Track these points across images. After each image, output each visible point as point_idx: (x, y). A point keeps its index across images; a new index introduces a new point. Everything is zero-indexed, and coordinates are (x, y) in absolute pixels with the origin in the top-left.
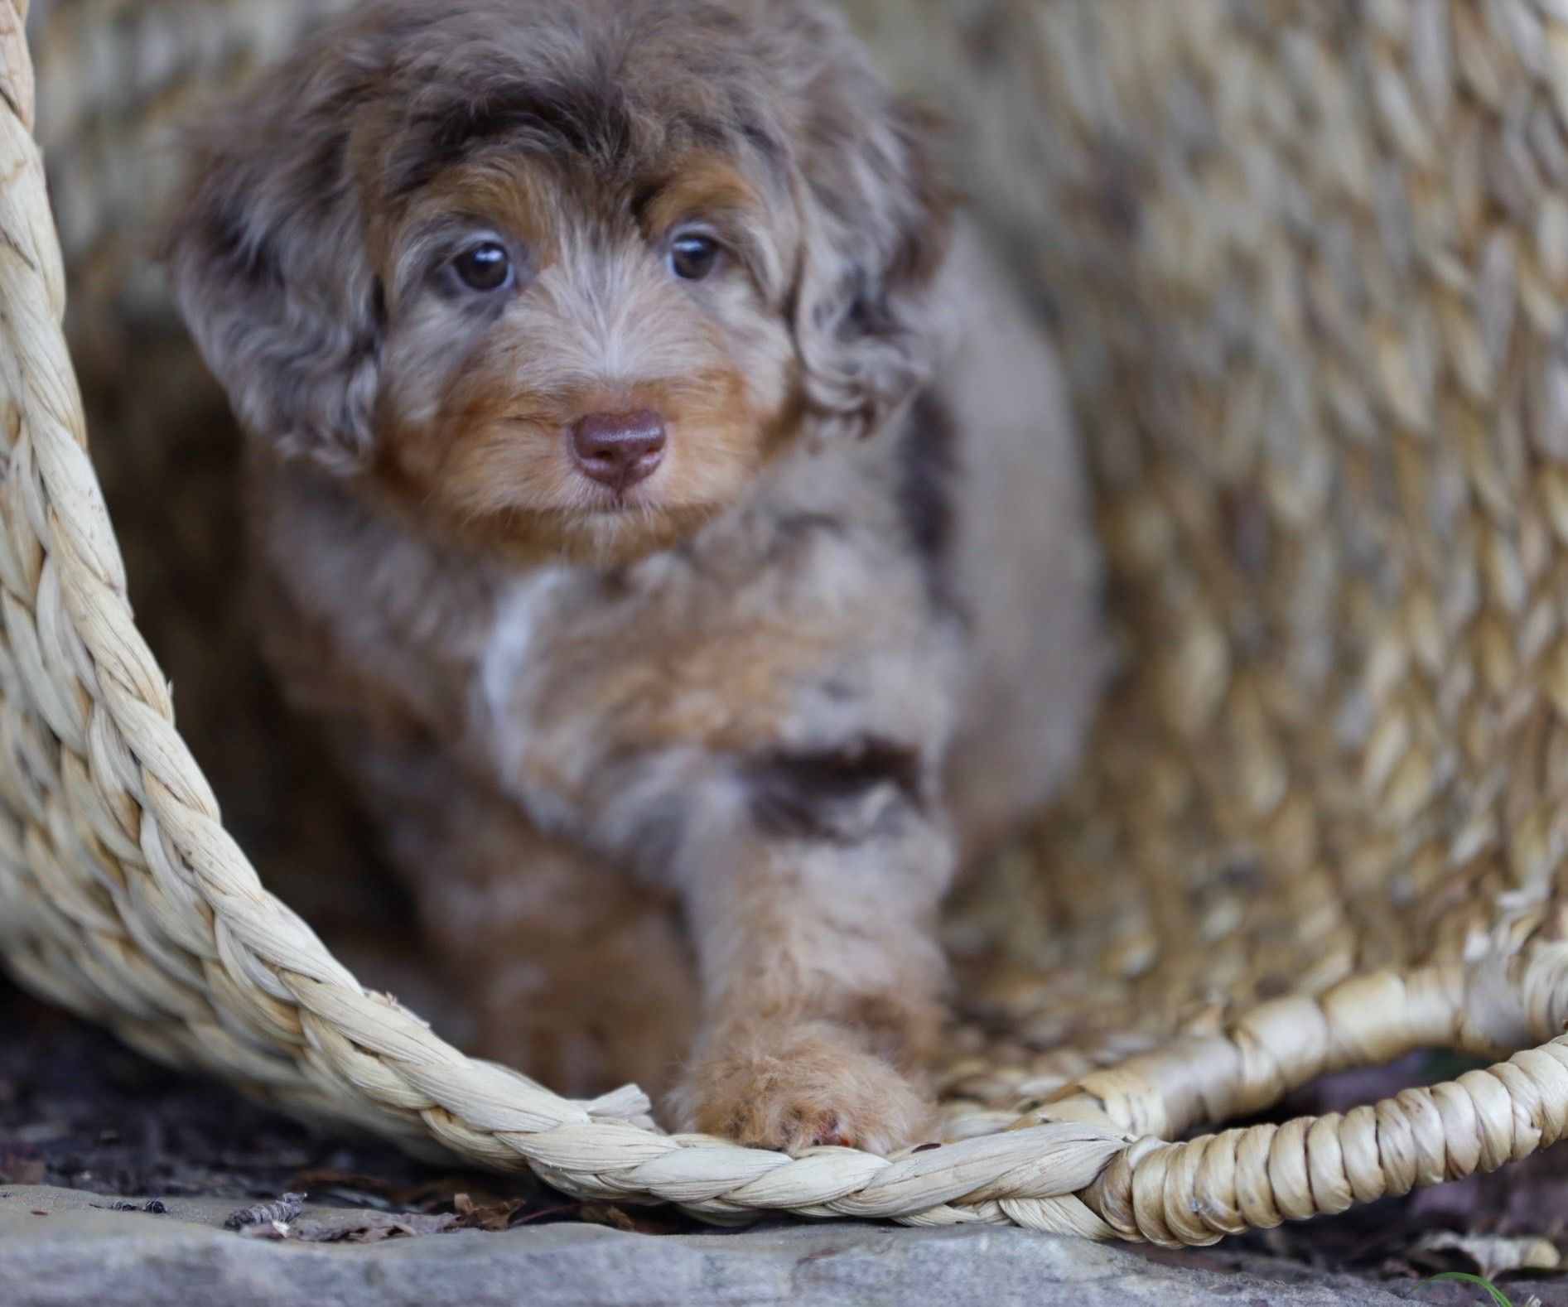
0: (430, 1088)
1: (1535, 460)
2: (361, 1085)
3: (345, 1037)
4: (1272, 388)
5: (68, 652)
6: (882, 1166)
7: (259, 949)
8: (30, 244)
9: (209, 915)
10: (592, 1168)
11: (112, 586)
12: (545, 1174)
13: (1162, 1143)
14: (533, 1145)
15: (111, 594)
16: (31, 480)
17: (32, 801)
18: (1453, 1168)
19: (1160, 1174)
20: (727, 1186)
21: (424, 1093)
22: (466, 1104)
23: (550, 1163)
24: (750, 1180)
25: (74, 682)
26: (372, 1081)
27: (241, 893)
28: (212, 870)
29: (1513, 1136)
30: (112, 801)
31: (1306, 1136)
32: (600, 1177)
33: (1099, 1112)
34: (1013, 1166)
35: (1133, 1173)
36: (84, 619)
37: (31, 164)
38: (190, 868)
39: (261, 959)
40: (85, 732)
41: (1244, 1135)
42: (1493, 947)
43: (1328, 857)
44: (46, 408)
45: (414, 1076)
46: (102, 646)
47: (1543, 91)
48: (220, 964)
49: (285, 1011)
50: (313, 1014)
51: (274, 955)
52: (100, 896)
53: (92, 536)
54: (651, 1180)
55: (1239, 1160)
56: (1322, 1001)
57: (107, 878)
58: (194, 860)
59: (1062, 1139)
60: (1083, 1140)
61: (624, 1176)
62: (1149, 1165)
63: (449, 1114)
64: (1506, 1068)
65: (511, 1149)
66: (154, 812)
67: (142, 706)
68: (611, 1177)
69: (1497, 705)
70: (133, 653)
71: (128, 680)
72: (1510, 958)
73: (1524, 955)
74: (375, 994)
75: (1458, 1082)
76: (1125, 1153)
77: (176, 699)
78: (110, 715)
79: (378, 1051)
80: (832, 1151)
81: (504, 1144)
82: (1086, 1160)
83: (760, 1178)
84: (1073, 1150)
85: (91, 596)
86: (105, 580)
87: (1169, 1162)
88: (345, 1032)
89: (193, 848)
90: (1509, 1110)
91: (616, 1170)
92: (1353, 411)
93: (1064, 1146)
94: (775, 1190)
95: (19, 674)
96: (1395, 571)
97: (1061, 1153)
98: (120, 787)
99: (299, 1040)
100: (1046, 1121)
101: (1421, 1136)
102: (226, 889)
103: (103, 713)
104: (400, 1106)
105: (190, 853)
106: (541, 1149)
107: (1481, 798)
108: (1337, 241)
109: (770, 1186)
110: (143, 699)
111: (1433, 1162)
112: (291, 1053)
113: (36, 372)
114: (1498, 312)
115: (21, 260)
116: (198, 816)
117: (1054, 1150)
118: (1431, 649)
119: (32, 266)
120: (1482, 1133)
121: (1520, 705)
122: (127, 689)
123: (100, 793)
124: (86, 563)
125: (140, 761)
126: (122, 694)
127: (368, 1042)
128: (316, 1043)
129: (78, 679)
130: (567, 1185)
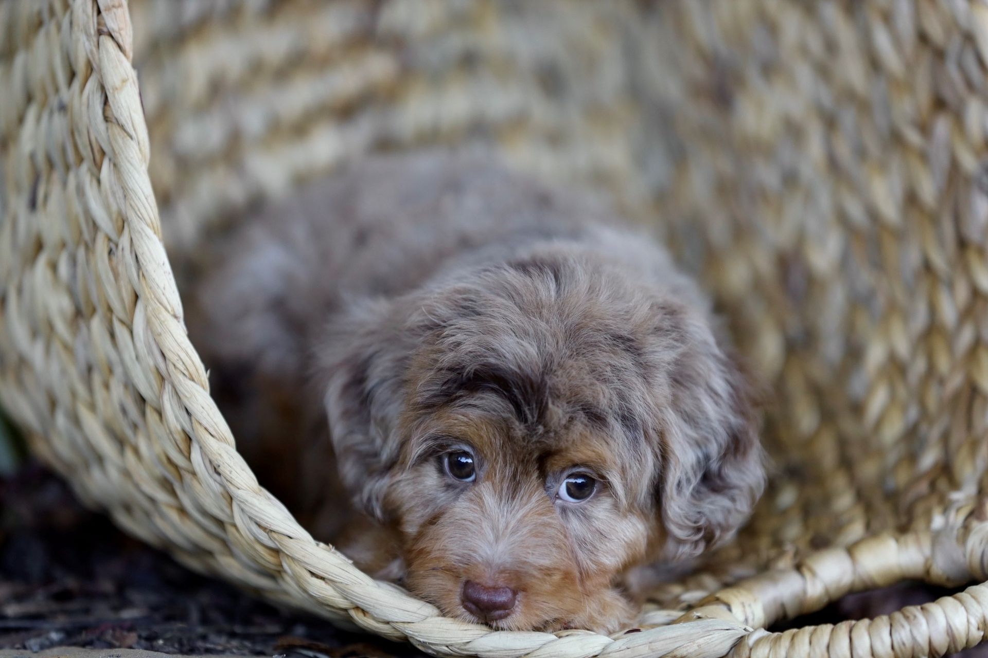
0: (354, 598)
1: (962, 244)
2: (314, 595)
3: (305, 569)
4: (809, 198)
5: (150, 352)
6: (608, 642)
7: (258, 520)
8: (130, 125)
9: (229, 500)
10: (445, 643)
11: (175, 317)
12: (419, 645)
13: (766, 633)
14: (412, 630)
15: (175, 321)
16: (130, 257)
17: (129, 432)
18: (934, 652)
19: (767, 650)
20: (521, 653)
21: (351, 601)
22: (374, 607)
23: (422, 640)
24: (534, 649)
25: (154, 370)
26: (321, 593)
27: (248, 488)
28: (231, 475)
29: (968, 635)
30: (175, 436)
31: (851, 631)
32: (450, 647)
33: (728, 612)
34: (683, 643)
35: (751, 649)
36: (160, 335)
37: (131, 80)
38: (219, 474)
39: (259, 525)
40: (160, 397)
41: (815, 630)
42: (947, 522)
43: (846, 463)
44: (139, 217)
45: (344, 591)
46: (170, 350)
47: (969, 38)
48: (235, 526)
49: (273, 554)
50: (287, 556)
51: (266, 523)
52: (167, 485)
53: (164, 288)
54: (479, 650)
55: (812, 645)
56: (850, 550)
57: (171, 476)
58: (221, 470)
59: (710, 629)
60: (722, 630)
61: (463, 647)
62: (760, 645)
63: (364, 612)
64: (963, 595)
65: (399, 631)
66: (199, 442)
67: (192, 383)
68: (455, 648)
69: (942, 382)
70: (187, 354)
71: (184, 369)
72: (958, 530)
73: (966, 528)
74: (322, 545)
75: (937, 603)
76: (746, 638)
77: (211, 380)
78: (174, 387)
79: (323, 576)
80: (580, 633)
81: (395, 628)
82: (724, 641)
83: (540, 648)
84: (717, 636)
85: (164, 322)
86: (172, 313)
87: (772, 644)
88: (306, 566)
89: (221, 463)
90: (965, 620)
91: (457, 644)
92: (856, 211)
93: (711, 633)
94: (548, 655)
95: (122, 362)
96: (881, 301)
97: (710, 637)
98: (179, 428)
99: (279, 569)
100: (699, 618)
101: (916, 633)
102: (239, 486)
103: (170, 387)
104: (336, 607)
105: (219, 466)
106: (416, 632)
107: (935, 433)
108: (848, 118)
109: (546, 653)
110: (193, 380)
111: (922, 649)
112: (275, 574)
113: (134, 197)
114: (941, 160)
115: (125, 134)
116: (224, 445)
117: (706, 635)
118: (902, 347)
119: (131, 137)
120: (950, 632)
121: (956, 381)
122: (184, 374)
123: (168, 431)
124: (161, 303)
125: (191, 414)
126: (181, 377)
127: (319, 572)
128: (289, 571)
129: (156, 367)
130: (430, 651)
